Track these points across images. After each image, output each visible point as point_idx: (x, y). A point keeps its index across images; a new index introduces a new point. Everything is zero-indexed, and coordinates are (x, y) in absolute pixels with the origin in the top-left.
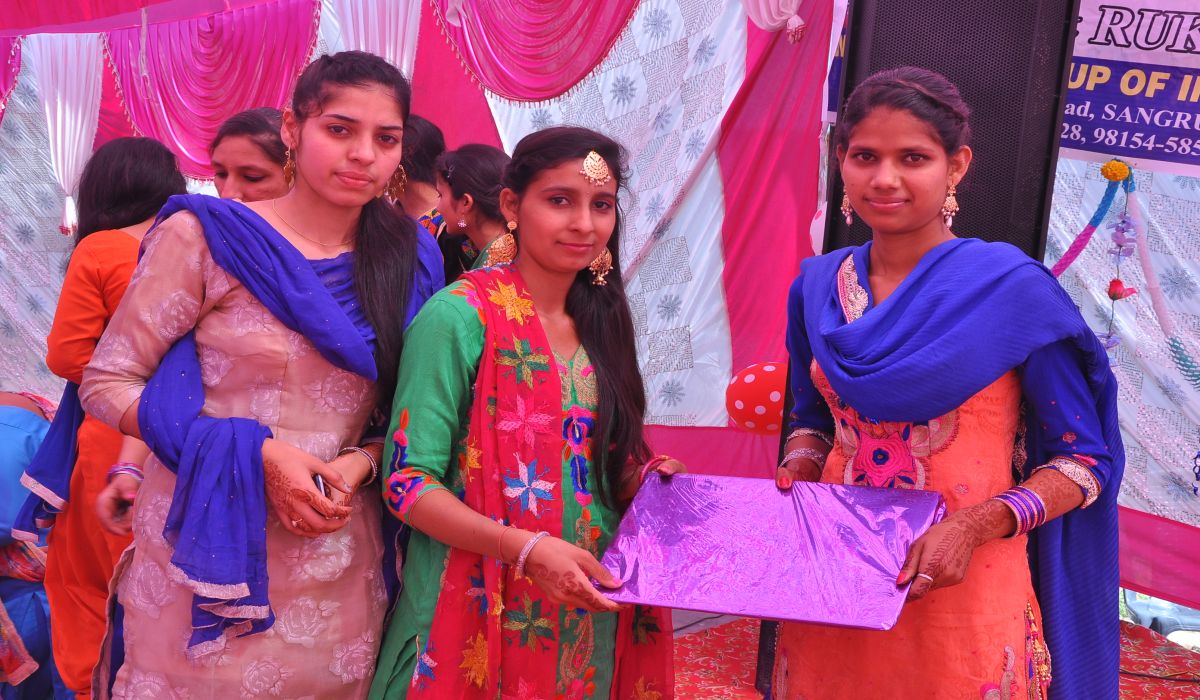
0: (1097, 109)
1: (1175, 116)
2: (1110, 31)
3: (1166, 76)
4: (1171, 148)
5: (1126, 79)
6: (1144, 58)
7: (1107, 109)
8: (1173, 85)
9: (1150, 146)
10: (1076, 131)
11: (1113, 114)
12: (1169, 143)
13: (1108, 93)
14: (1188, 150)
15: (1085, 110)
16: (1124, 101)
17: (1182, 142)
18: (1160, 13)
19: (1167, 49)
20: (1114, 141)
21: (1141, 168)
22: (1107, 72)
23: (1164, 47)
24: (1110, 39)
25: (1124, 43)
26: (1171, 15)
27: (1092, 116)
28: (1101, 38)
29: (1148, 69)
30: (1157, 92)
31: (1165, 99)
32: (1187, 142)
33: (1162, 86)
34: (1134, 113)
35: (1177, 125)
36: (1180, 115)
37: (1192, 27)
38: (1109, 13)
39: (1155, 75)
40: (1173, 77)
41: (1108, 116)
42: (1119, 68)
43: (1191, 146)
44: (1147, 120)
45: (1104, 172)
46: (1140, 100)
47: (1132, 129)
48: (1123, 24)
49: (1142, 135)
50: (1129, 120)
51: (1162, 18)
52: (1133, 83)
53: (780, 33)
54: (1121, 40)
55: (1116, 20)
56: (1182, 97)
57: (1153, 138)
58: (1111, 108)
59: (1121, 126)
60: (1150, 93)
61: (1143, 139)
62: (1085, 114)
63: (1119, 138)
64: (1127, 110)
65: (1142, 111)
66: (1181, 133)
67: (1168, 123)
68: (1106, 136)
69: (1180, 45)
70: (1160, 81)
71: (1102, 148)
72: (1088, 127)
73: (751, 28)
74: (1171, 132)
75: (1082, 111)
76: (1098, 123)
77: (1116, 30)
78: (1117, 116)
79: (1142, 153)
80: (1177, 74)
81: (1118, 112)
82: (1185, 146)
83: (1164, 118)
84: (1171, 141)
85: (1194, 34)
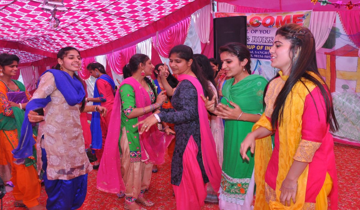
0: (254, 52)
3: (263, 46)
5: (257, 47)
6: (260, 44)
8: (264, 48)
9: (262, 57)
13: (255, 49)
15: (252, 52)
18: (261, 37)
21: (261, 60)
22: (255, 46)
23: (262, 42)
24: (254, 41)
28: (253, 41)
29: (260, 45)
31: (263, 50)
33: (262, 48)
34: (259, 52)
38: (254, 37)
39: (261, 46)
42: (256, 45)
44: (261, 53)
45: (256, 61)
46: (259, 50)
47: (259, 55)
51: (261, 38)
52: (258, 48)
53: (207, 43)
54: (256, 41)
56: (265, 49)
59: (258, 54)
60: (261, 49)
61: (261, 56)
63: (258, 56)
66: (266, 55)
67: (264, 53)
68: (256, 56)
69: (264, 42)
71: (255, 58)
72: (253, 55)
73: (202, 43)
76: (255, 54)
77: (255, 40)
79: (261, 58)
80: (264, 46)
81: (257, 52)
82: (267, 57)
83: (263, 53)
84: (265, 56)
85: (266, 40)
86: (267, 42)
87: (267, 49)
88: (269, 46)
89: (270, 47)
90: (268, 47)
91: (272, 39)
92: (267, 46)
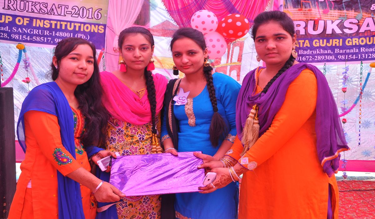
0: (11, 28)
1: (34, 31)
2: (8, 6)
3: (28, 19)
4: (34, 40)
5: (17, 20)
6: (21, 14)
7: (13, 28)
8: (31, 22)
9: (29, 39)
10: (6, 35)
11: (16, 30)
12: (33, 38)
13: (12, 24)
14: (39, 40)
16: (18, 27)
17: (37, 38)
18: (22, 1)
19: (27, 11)
20: (18, 38)
21: (27, 46)
22: (11, 18)
23: (25, 11)
24: (9, 8)
25: (14, 9)
26: (25, 2)
27: (9, 31)
28: (6, 7)
29: (23, 17)
30: (27, 23)
31: (29, 26)
32: (38, 38)
33: (28, 22)
34: (22, 30)
35: (35, 33)
36: (35, 30)
37: (32, 6)
39: (25, 19)
40: (30, 19)
41: (14, 31)
42: (14, 17)
43: (40, 39)
44: (26, 32)
45: (17, 47)
46: (22, 26)
47: (23, 34)
48: (12, 4)
49: (25, 36)
50: (21, 32)
51: (23, 3)
52: (19, 21)
54: (13, 9)
55: (9, 2)
56: (34, 25)
57: (29, 37)
58: (14, 28)
59: (19, 33)
60: (25, 24)
62: (7, 30)
63: (19, 37)
64: (20, 29)
65: (24, 29)
66: (36, 35)
68: (15, 37)
69: (30, 10)
70: (27, 21)
71: (14, 40)
72: (9, 34)
74: (34, 35)
75: (6, 29)
76: (12, 33)
77: (10, 5)
78: (17, 31)
79: (26, 41)
80: (31, 19)
81: (17, 29)
82: (38, 39)
83: (31, 31)
84: (34, 38)
85: (33, 7)
86: (36, 11)
87: (38, 26)
88: (40, 19)
89: (42, 21)
90: (38, 21)
91: (46, 7)
92: (37, 18)
